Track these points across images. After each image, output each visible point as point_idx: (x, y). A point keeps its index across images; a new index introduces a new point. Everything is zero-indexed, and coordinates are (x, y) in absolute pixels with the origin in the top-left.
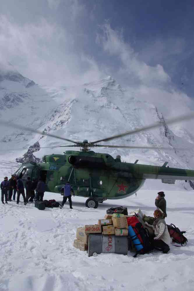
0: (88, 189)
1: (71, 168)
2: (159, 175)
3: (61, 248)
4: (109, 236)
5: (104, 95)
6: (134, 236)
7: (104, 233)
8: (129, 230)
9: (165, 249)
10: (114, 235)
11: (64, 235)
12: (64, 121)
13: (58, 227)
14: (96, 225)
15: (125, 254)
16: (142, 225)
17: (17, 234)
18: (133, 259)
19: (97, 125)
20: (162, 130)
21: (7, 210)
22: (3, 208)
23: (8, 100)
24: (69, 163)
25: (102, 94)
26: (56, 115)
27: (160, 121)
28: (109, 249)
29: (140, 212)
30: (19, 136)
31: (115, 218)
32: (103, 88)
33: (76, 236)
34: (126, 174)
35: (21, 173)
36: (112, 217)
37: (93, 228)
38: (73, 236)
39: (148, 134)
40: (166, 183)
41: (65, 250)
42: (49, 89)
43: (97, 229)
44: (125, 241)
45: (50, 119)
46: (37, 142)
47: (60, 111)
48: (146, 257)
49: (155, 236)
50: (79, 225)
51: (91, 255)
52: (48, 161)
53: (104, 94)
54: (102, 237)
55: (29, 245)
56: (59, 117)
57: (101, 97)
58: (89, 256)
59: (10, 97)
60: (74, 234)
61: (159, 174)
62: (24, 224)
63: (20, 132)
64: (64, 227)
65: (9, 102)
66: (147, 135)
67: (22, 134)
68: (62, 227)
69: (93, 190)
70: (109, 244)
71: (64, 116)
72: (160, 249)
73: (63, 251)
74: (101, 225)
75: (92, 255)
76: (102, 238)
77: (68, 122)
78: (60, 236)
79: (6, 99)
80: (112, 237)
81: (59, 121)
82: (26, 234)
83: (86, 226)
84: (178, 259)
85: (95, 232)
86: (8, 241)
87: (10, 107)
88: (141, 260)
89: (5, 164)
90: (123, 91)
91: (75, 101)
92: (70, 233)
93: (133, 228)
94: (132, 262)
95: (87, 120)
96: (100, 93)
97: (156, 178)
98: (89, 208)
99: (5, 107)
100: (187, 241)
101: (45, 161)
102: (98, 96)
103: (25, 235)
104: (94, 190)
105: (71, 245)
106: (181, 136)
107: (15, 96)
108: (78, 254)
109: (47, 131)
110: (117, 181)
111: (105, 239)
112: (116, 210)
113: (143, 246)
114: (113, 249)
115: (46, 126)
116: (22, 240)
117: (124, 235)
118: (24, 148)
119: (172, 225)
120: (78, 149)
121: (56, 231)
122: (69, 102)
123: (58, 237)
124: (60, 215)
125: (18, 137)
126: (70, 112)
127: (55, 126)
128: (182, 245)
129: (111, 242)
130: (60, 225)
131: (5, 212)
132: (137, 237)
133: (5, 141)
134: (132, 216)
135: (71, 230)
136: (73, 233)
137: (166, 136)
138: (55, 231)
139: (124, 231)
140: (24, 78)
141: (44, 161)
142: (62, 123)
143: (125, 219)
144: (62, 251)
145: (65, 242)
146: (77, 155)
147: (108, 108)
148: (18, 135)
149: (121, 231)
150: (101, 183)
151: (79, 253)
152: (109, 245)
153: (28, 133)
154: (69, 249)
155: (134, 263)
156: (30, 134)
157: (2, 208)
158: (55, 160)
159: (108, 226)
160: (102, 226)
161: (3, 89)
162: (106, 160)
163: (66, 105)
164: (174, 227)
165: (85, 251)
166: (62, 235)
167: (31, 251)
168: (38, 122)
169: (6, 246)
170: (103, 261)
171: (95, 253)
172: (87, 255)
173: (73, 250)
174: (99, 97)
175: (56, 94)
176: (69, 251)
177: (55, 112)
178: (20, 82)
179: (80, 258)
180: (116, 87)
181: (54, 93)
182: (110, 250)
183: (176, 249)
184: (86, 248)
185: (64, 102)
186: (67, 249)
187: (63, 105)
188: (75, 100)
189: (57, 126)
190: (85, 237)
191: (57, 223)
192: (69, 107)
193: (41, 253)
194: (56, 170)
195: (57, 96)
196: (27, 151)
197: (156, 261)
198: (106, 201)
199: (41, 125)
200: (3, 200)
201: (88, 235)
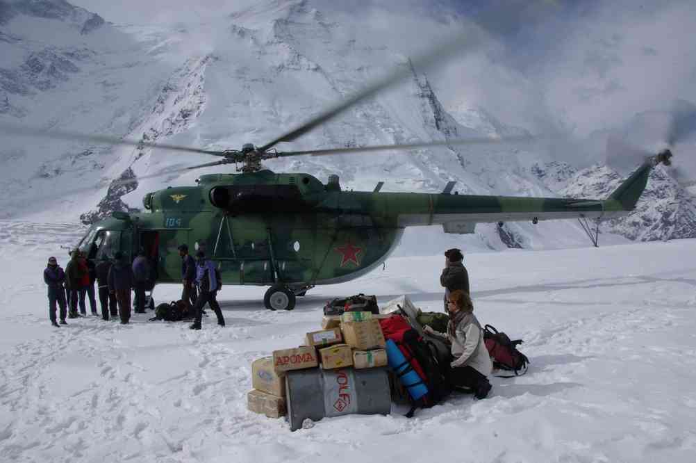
0: (265, 266)
1: (218, 216)
2: (437, 215)
3: (217, 418)
4: (340, 371)
5: (280, 37)
6: (403, 365)
7: (326, 365)
8: (388, 350)
9: (480, 389)
10: (351, 368)
11: (221, 384)
12: (191, 111)
13: (201, 366)
14: (300, 347)
15: (385, 412)
16: (418, 336)
17: (96, 397)
18: (408, 422)
19: (272, 113)
20: (427, 114)
21: (65, 341)
22: (56, 336)
23: (37, 68)
24: (212, 205)
25: (276, 36)
26: (167, 97)
27: (421, 92)
28: (343, 405)
29: (407, 302)
30: (81, 158)
31: (350, 323)
32: (278, 22)
33: (251, 383)
34: (356, 220)
35: (94, 245)
36: (339, 322)
37: (294, 356)
38: (244, 382)
39: (395, 125)
40: (453, 232)
41: (228, 422)
42: (143, 33)
43: (307, 357)
44: (382, 380)
45: (155, 108)
46: (127, 170)
47: (176, 86)
48: (438, 413)
49: (452, 358)
50: (255, 355)
51: (296, 426)
52: (158, 208)
53: (281, 35)
54: (320, 376)
55: (131, 420)
56: (175, 103)
57: (276, 43)
58: (293, 430)
59: (40, 60)
60: (245, 378)
61: (436, 213)
62: (113, 370)
63: (80, 147)
64: (218, 365)
65: (41, 73)
66: (394, 128)
67: (87, 153)
68: (212, 365)
69: (279, 266)
70: (341, 393)
71: (188, 99)
72: (467, 388)
73: (222, 426)
74: (315, 347)
75: (300, 427)
76: (320, 379)
77: (199, 114)
78: (210, 388)
79: (30, 65)
80: (347, 375)
81: (178, 113)
82: (119, 394)
83: (275, 353)
84: (518, 409)
85: (302, 365)
86: (72, 420)
87: (47, 86)
88: (428, 422)
89: (54, 232)
90: (329, 25)
91: (210, 59)
92: (235, 378)
93: (397, 344)
94: (406, 430)
95: (247, 103)
96: (273, 34)
97: (430, 223)
98: (275, 310)
99: (32, 88)
100: (528, 362)
101: (151, 208)
102: (268, 42)
103: (116, 398)
104: (282, 266)
105: (242, 406)
106: (472, 126)
107: (55, 56)
108: (262, 428)
109: (149, 139)
110: (335, 239)
111: (330, 382)
112: (350, 305)
113: (427, 387)
114: (354, 405)
115: (145, 128)
116: (111, 410)
117: (377, 365)
118: (98, 187)
119: (489, 328)
120: (232, 169)
121: (199, 375)
122: (197, 64)
123: (203, 393)
124: (205, 336)
125: (77, 160)
126: (202, 87)
127: (167, 125)
128: (517, 374)
129: (344, 388)
130: (207, 361)
131: (61, 347)
132: (409, 367)
133: (47, 176)
134: (391, 315)
135: (237, 368)
136: (242, 376)
137: (438, 128)
138: (194, 376)
139: (376, 354)
140: (72, 7)
141: (148, 209)
142: (185, 116)
143: (375, 323)
144: (220, 424)
145: (224, 401)
146: (230, 184)
147: (296, 70)
148: (76, 157)
149: (370, 357)
150: (297, 246)
151: (265, 427)
152: (341, 395)
153: (101, 150)
154: (238, 419)
155: (411, 434)
156: (108, 151)
157: (53, 337)
158: (175, 202)
159: (335, 346)
160: (318, 348)
161: (19, 40)
162: (303, 188)
163: (189, 70)
164: (494, 333)
165: (278, 417)
166: (215, 383)
167: (136, 436)
168: (125, 119)
169: (67, 434)
170: (331, 437)
171: (307, 420)
172: (287, 426)
173: (248, 420)
174: (270, 43)
175: (161, 44)
176: (237, 423)
177: (165, 90)
178: (63, 20)
179: (269, 438)
180: (309, 17)
181: (155, 42)
182: (346, 408)
183: (504, 384)
184: (283, 411)
185: (185, 64)
186: (232, 420)
187: (182, 72)
188: (211, 55)
189: (173, 124)
190: (276, 381)
191: (199, 355)
192: (199, 75)
193: (165, 439)
194: (180, 227)
195: (164, 49)
196: (106, 195)
197: (466, 418)
198: (314, 289)
199: (133, 124)
200: (53, 317)
201: (283, 375)
